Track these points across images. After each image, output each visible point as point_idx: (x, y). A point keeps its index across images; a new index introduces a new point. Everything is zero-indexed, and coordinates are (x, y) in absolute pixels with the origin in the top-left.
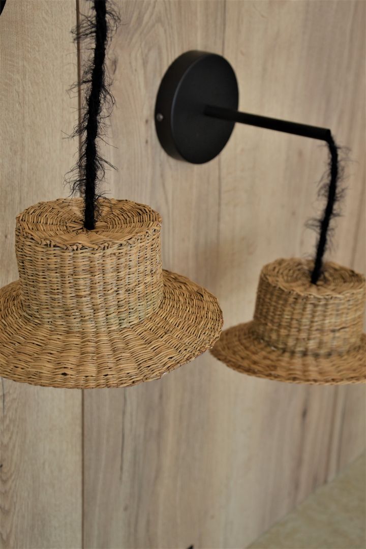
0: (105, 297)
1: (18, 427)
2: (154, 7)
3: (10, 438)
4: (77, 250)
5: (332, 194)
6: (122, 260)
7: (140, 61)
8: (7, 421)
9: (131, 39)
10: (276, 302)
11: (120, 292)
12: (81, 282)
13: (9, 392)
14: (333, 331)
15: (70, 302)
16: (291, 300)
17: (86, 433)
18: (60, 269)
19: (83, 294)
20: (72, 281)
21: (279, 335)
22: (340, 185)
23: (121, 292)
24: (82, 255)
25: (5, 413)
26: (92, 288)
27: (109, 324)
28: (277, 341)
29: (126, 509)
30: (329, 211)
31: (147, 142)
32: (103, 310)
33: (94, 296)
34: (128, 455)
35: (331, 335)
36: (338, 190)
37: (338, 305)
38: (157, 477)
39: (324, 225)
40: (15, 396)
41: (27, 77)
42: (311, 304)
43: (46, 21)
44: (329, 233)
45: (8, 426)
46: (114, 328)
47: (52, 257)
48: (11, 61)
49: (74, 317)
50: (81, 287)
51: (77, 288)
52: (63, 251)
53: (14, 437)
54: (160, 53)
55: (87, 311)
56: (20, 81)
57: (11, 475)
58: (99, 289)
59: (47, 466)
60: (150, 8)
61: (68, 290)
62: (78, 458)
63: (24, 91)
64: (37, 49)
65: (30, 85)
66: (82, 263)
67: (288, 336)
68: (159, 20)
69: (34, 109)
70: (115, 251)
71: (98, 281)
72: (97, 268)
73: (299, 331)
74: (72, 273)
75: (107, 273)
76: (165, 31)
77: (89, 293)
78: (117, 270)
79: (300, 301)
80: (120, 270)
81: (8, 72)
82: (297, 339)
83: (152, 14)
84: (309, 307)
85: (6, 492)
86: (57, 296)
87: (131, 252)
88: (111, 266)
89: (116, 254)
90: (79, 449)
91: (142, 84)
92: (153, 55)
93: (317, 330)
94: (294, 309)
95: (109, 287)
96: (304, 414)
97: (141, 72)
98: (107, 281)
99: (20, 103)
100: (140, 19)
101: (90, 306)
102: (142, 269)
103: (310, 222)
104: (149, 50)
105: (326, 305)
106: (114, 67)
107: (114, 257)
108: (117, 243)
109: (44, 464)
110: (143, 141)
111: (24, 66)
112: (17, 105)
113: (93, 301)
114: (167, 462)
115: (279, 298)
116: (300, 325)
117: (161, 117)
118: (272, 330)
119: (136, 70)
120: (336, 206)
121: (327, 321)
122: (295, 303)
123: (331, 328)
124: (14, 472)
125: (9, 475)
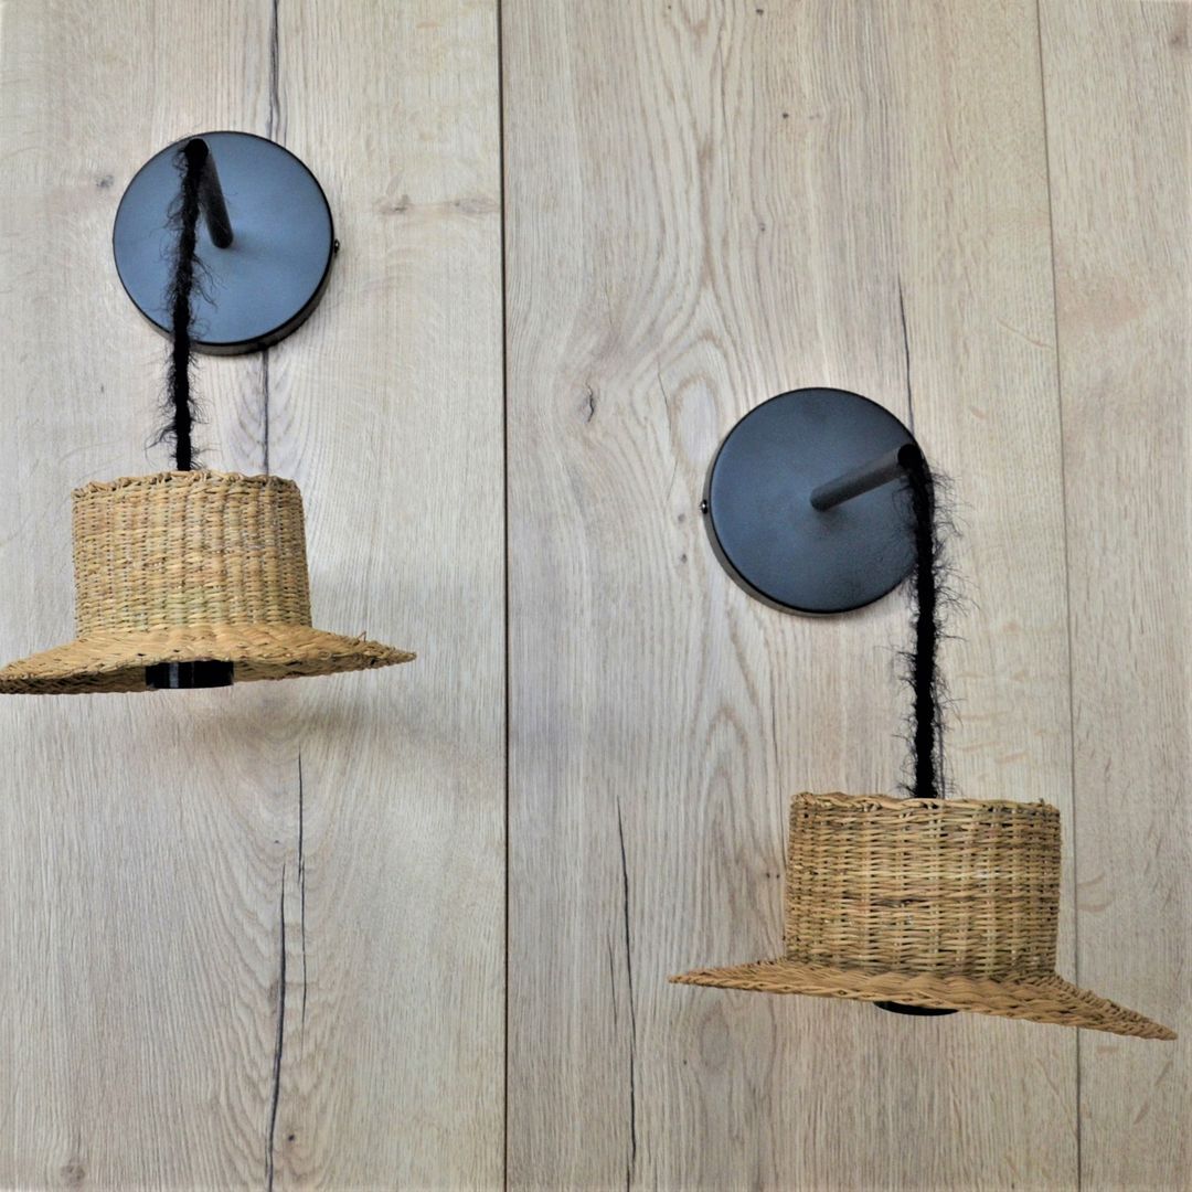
1: (335, 1070)
2: (692, 314)
3: (316, 1087)
7: (658, 405)
8: (310, 1047)
13: (317, 984)
25: (306, 1026)
40: (331, 998)
41: (392, 411)
45: (312, 1057)
53: (325, 1086)
54: (713, 393)
56: (377, 415)
57: (314, 1172)
63: (383, 432)
65: (396, 423)
68: (706, 336)
83: (686, 326)
92: (694, 397)
97: (661, 423)
100: (654, 333)
106: (588, 408)
119: (647, 419)
124: (321, 1167)
125: (309, 1168)
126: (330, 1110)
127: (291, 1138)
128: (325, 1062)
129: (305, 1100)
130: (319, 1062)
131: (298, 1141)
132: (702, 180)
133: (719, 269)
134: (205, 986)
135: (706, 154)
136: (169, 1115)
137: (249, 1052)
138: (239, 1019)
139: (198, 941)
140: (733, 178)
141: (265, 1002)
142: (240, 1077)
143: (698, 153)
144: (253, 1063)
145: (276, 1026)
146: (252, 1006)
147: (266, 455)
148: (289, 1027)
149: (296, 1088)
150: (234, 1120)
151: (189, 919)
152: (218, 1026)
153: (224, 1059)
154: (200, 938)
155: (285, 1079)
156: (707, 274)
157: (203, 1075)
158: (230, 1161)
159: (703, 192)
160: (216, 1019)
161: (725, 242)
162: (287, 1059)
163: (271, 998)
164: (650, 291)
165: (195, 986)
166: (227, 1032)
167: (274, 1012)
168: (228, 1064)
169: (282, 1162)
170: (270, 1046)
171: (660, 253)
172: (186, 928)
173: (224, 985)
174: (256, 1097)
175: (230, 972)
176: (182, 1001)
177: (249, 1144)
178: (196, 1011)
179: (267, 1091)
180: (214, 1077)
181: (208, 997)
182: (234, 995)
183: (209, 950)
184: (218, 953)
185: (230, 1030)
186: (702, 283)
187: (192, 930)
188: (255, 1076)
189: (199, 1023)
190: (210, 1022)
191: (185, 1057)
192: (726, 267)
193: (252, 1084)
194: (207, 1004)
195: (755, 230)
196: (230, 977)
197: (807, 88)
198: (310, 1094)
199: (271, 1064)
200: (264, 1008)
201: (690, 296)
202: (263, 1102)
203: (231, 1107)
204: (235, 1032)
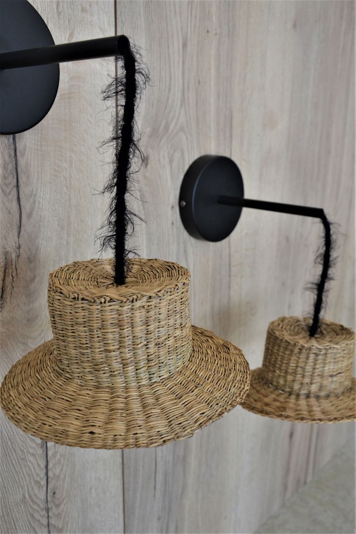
0: (134, 352)
1: (68, 460)
2: (178, 119)
3: (61, 470)
4: (105, 302)
5: (326, 261)
6: (152, 313)
7: (167, 160)
8: (58, 456)
9: (160, 141)
10: (283, 352)
11: (149, 346)
12: (110, 336)
14: (332, 376)
15: (99, 357)
16: (296, 350)
17: (125, 462)
18: (87, 323)
19: (112, 348)
20: (100, 335)
21: (286, 381)
22: (334, 254)
23: (151, 345)
24: (110, 308)
25: (56, 449)
26: (120, 342)
27: (138, 378)
28: (284, 385)
29: (159, 519)
30: (324, 276)
31: (173, 224)
32: (132, 364)
33: (122, 350)
34: (160, 477)
35: (330, 379)
36: (331, 259)
37: (336, 354)
38: (183, 492)
39: (320, 288)
41: (74, 166)
42: (313, 353)
43: (90, 122)
44: (324, 294)
45: (59, 460)
46: (144, 382)
47: (80, 310)
48: (60, 151)
49: (103, 372)
50: (110, 342)
51: (105, 342)
52: (91, 304)
53: (65, 468)
54: (183, 154)
55: (116, 366)
56: (68, 168)
57: (63, 500)
58: (128, 343)
59: (93, 491)
60: (175, 120)
61: (97, 345)
62: (119, 482)
63: (71, 177)
64: (82, 143)
65: (76, 172)
66: (110, 316)
67: (294, 381)
68: (182, 129)
69: (79, 192)
70: (144, 304)
71: (126, 335)
72: (126, 321)
73: (303, 376)
74: (100, 327)
75: (135, 326)
76: (187, 138)
77: (117, 347)
78: (147, 324)
79: (304, 351)
80: (149, 324)
81: (57, 161)
82: (302, 384)
83: (176, 125)
84: (312, 356)
85: (59, 514)
86: (85, 351)
87: (160, 305)
88: (141, 320)
89: (146, 307)
90: (120, 475)
91: (169, 178)
92: (177, 155)
93: (318, 375)
94: (299, 358)
95: (139, 341)
96: (291, 435)
97: (168, 168)
98: (137, 334)
99: (67, 187)
100: (167, 127)
101: (119, 360)
102: (171, 322)
103: (309, 285)
104: (174, 151)
105: (326, 354)
106: (146, 162)
107: (143, 310)
108: (146, 296)
109: (91, 489)
110: (170, 222)
111: (71, 157)
112: (65, 188)
113: (122, 355)
114: (191, 480)
115: (286, 349)
116: (304, 372)
117: (184, 203)
118: (279, 376)
119: (164, 166)
120: (331, 272)
121: (326, 368)
122: (300, 353)
123: (330, 373)
124: (65, 497)
125: (61, 500)
126: (67, 475)
127: (54, 493)
128: (64, 460)
129: (58, 477)
130: (62, 461)
131: (57, 493)
132: (183, 57)
133: (186, 101)
134: (15, 455)
135: (185, 45)
136: (5, 514)
137: (35, 472)
138: (30, 461)
139: (9, 438)
140: (192, 58)
141: (40, 449)
142: (33, 483)
143: (183, 43)
144: (37, 475)
145: (45, 455)
146: (35, 453)
147: (18, 193)
148: (50, 454)
149: (54, 474)
150: (32, 500)
151: (4, 431)
152: (22, 469)
153: (26, 480)
154: (10, 437)
155: (50, 474)
156: (183, 101)
157: (18, 491)
158: (32, 516)
159: (183, 62)
160: (21, 466)
161: (188, 88)
162: (50, 466)
163: (42, 447)
164: (166, 108)
165: (10, 457)
166: (26, 469)
167: (43, 451)
168: (27, 481)
169: (52, 504)
170: (43, 465)
171: (169, 90)
172: (3, 436)
173: (22, 451)
174: (40, 487)
175: (24, 444)
176: (5, 466)
177: (38, 506)
178: (12, 467)
179: (43, 482)
180: (22, 488)
181: (16, 459)
182: (27, 453)
183: (14, 440)
184: (18, 439)
185: (27, 467)
186: (181, 106)
187: (6, 435)
188: (38, 479)
189: (14, 472)
190: (18, 469)
191: (9, 488)
192: (188, 98)
193: (37, 482)
194: (16, 462)
195: (197, 83)
196: (25, 447)
197: (214, 21)
198: (59, 474)
199: (44, 471)
200: (40, 451)
201: (177, 111)
202: (42, 487)
203: (30, 496)
204: (29, 467)
